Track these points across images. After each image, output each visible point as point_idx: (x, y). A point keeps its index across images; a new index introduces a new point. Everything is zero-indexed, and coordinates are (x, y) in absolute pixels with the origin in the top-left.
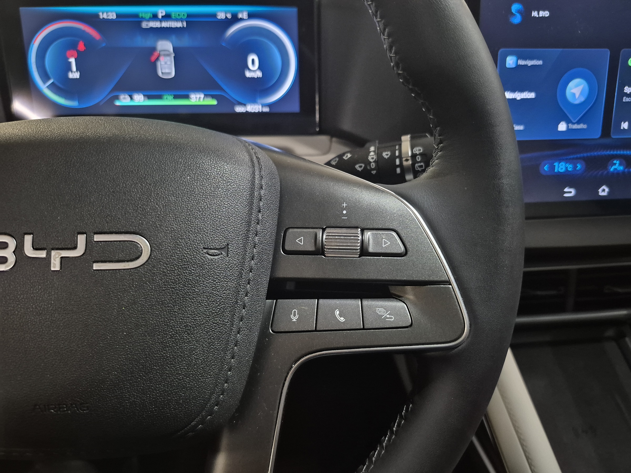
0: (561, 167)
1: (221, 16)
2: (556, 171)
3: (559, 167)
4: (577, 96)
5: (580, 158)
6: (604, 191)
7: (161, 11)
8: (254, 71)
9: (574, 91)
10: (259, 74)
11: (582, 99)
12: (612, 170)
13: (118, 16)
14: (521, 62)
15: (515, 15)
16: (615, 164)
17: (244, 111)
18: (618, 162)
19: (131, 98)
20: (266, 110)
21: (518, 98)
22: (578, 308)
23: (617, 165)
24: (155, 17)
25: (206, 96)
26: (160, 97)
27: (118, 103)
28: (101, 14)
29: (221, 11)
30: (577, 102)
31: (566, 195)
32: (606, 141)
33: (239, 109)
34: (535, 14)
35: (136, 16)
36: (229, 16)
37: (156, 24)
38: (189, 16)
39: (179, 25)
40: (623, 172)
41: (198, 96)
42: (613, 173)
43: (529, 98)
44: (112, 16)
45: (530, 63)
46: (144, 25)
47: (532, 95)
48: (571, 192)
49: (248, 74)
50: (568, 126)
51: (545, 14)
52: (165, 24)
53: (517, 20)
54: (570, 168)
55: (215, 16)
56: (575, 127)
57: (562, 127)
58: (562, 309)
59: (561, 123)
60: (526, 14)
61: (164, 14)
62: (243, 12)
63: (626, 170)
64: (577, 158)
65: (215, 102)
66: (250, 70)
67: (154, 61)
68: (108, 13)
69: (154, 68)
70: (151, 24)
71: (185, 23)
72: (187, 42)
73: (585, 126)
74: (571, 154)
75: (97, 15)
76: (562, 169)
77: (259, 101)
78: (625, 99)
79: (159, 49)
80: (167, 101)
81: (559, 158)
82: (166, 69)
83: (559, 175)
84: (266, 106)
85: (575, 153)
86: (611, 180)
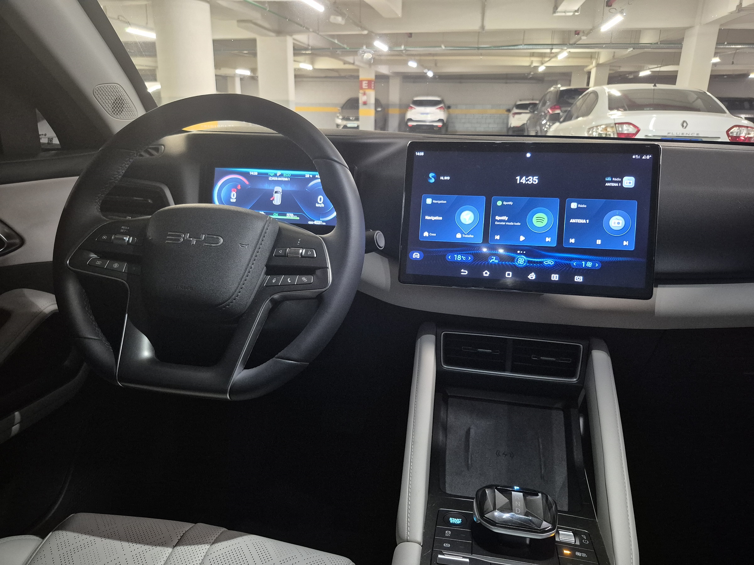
0: (458, 257)
1: (307, 176)
2: (456, 259)
3: (457, 257)
4: (467, 220)
5: (470, 254)
6: (486, 274)
7: (279, 172)
8: (321, 204)
9: (465, 217)
10: (323, 205)
11: (470, 222)
12: (491, 262)
13: (259, 173)
14: (434, 201)
15: (431, 178)
16: (493, 259)
17: (313, 224)
18: (494, 258)
20: (325, 224)
21: (433, 219)
22: (512, 372)
23: (494, 259)
24: (275, 175)
25: (294, 215)
26: (272, 214)
28: (251, 172)
29: (307, 174)
30: (467, 223)
31: (462, 274)
32: (486, 245)
33: (310, 223)
34: (442, 178)
35: (267, 174)
36: (311, 176)
37: (276, 179)
38: (292, 175)
39: (286, 179)
40: (498, 263)
41: (290, 214)
42: (491, 264)
43: (439, 219)
44: (256, 174)
45: (439, 202)
46: (270, 179)
47: (441, 218)
48: (465, 272)
49: (317, 205)
50: (462, 236)
51: (448, 178)
52: (280, 179)
53: (432, 180)
54: (464, 258)
55: (304, 176)
56: (467, 236)
57: (459, 236)
59: (458, 234)
60: (437, 178)
61: (280, 174)
62: (318, 174)
63: (500, 263)
64: (468, 254)
65: (298, 218)
66: (318, 203)
67: (272, 196)
68: (254, 172)
69: (271, 199)
70: (274, 179)
71: (289, 179)
72: (289, 188)
73: (472, 236)
74: (465, 250)
75: (248, 173)
76: (459, 259)
77: (321, 219)
78: (496, 223)
79: (275, 190)
80: (275, 216)
81: (458, 253)
82: (277, 200)
83: (458, 262)
84: (324, 222)
85: (467, 250)
86: (490, 267)
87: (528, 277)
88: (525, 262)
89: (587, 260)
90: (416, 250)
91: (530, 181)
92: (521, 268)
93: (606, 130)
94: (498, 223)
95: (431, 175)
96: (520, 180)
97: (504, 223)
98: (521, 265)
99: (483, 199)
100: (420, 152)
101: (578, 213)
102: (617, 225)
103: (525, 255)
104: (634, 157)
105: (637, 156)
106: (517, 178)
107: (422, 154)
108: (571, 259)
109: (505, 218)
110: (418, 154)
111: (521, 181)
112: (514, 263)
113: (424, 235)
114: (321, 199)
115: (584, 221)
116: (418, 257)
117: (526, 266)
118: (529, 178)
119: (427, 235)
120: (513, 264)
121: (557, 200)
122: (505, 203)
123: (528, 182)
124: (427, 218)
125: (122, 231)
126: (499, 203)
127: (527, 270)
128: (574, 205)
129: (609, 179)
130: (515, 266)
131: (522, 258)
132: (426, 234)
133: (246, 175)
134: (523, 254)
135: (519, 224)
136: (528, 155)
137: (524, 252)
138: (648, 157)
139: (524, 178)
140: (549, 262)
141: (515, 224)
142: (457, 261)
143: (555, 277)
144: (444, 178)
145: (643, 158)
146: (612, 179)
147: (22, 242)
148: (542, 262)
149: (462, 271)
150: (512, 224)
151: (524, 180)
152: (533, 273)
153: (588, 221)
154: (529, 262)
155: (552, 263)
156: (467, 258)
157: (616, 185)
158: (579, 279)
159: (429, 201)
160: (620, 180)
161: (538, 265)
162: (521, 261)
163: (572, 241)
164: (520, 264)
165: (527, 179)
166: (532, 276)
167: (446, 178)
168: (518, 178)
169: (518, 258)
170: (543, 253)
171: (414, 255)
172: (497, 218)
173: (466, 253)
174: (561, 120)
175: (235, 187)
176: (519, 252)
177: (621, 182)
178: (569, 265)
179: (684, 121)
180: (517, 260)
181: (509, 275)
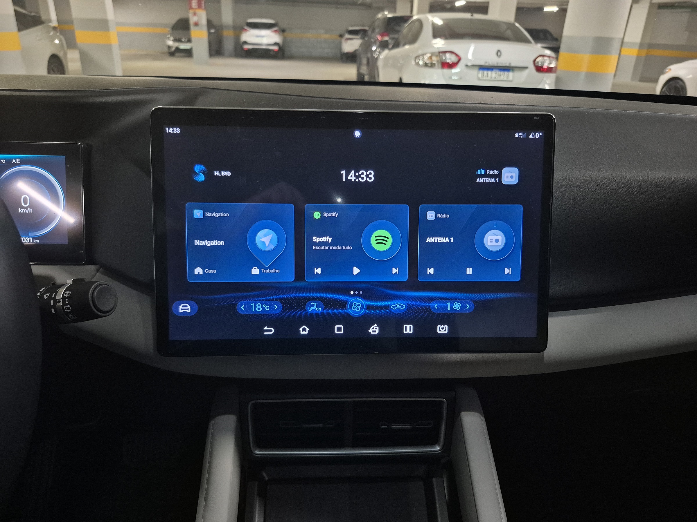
0: (258, 307)
2: (253, 311)
3: (255, 307)
4: (267, 244)
5: (276, 299)
6: (304, 330)
8: (26, 208)
9: (263, 240)
10: (30, 211)
11: (273, 247)
14: (207, 214)
15: (199, 174)
16: (313, 306)
20: (38, 241)
21: (209, 245)
23: (315, 306)
30: (267, 249)
31: (265, 333)
32: (299, 284)
34: (217, 173)
40: (322, 313)
42: (311, 314)
43: (219, 245)
45: (216, 215)
47: (222, 243)
48: (271, 331)
49: (21, 210)
50: (261, 271)
51: (228, 173)
53: (201, 178)
54: (267, 308)
56: (267, 271)
57: (255, 271)
58: (343, 447)
60: (209, 175)
62: (16, 158)
63: (325, 311)
64: (273, 300)
66: (22, 208)
73: (278, 271)
74: (267, 295)
76: (259, 309)
77: (30, 234)
78: (314, 248)
81: (255, 299)
83: (257, 315)
84: (36, 238)
85: (271, 295)
86: (310, 320)
87: (369, 331)
88: (362, 308)
89: (453, 300)
90: (185, 299)
91: (363, 178)
92: (358, 318)
93: (431, 58)
94: (317, 248)
95: (198, 168)
96: (347, 175)
97: (327, 248)
98: (357, 313)
99: (291, 208)
100: (172, 128)
101: (438, 227)
102: (494, 244)
103: (363, 297)
104: (517, 135)
105: (521, 134)
106: (342, 172)
107: (177, 130)
108: (431, 299)
109: (327, 239)
110: (169, 130)
111: (349, 178)
112: (346, 311)
113: (196, 273)
115: (446, 240)
116: (189, 311)
117: (364, 316)
118: (360, 173)
119: (201, 273)
120: (344, 312)
121: (406, 208)
122: (326, 215)
123: (360, 180)
124: (198, 243)
126: (317, 215)
127: (366, 320)
128: (431, 216)
129: (481, 172)
130: (348, 315)
131: (357, 301)
132: (198, 271)
134: (359, 295)
135: (349, 248)
137: (361, 293)
138: (538, 135)
139: (353, 172)
140: (398, 306)
141: (344, 248)
142: (256, 313)
143: (408, 329)
144: (220, 173)
145: (531, 137)
146: (486, 172)
148: (387, 307)
149: (266, 328)
150: (339, 248)
151: (353, 175)
152: (376, 325)
153: (452, 239)
154: (368, 307)
155: (403, 307)
156: (272, 308)
157: (492, 180)
158: (443, 329)
160: (497, 172)
161: (383, 311)
164: (355, 312)
165: (357, 174)
166: (374, 330)
167: (224, 173)
168: (344, 172)
169: (352, 303)
170: (390, 292)
171: (181, 307)
172: (316, 239)
173: (269, 300)
174: (390, 46)
176: (352, 293)
177: (499, 176)
178: (428, 310)
179: (499, 51)
180: (351, 306)
181: (339, 330)
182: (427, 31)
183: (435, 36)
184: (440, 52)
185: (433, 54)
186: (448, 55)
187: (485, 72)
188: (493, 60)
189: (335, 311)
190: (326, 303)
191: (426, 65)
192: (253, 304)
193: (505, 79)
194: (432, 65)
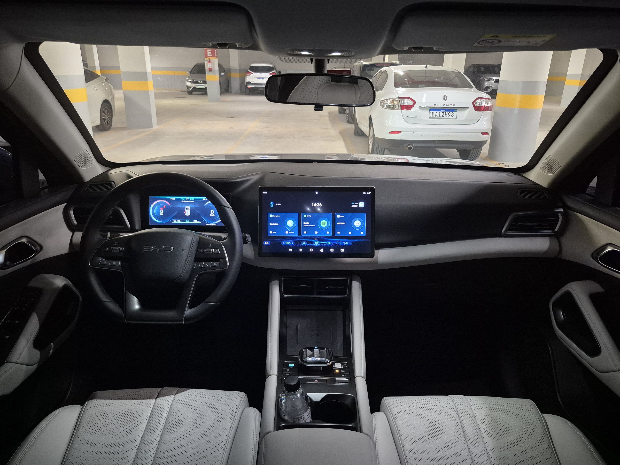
0: (287, 243)
1: (204, 200)
5: (293, 241)
6: (301, 250)
7: (187, 198)
9: (289, 223)
10: (214, 215)
11: (292, 225)
12: (303, 244)
13: (175, 199)
14: (274, 216)
16: (304, 243)
17: (209, 225)
18: (304, 242)
19: (177, 221)
20: (216, 225)
21: (274, 225)
22: (317, 295)
24: (185, 199)
25: (198, 221)
26: (185, 221)
27: (173, 222)
28: (171, 198)
29: (204, 198)
30: (290, 226)
31: (289, 251)
32: (299, 236)
33: (207, 225)
34: (277, 204)
35: (180, 199)
36: (206, 200)
37: (186, 201)
38: (195, 199)
39: (192, 202)
40: (306, 245)
41: (196, 221)
42: (303, 245)
44: (174, 199)
45: (276, 216)
47: (278, 224)
48: (291, 250)
49: (211, 215)
50: (288, 232)
51: (280, 204)
52: (188, 201)
53: (272, 206)
54: (290, 243)
55: (202, 199)
56: (291, 232)
57: (287, 232)
58: (313, 295)
59: (286, 231)
60: (274, 205)
61: (188, 199)
64: (292, 241)
65: (201, 223)
66: (211, 214)
67: (184, 211)
68: (173, 198)
69: (184, 213)
70: (184, 201)
71: (194, 201)
72: (194, 206)
73: (294, 232)
74: (290, 240)
75: (169, 199)
77: (213, 223)
78: (304, 226)
79: (186, 208)
80: (187, 222)
81: (287, 241)
82: (188, 213)
83: (287, 245)
84: (215, 224)
85: (291, 239)
86: (303, 247)
87: (320, 251)
88: (318, 244)
89: (345, 242)
90: (267, 240)
92: (317, 247)
93: (393, 102)
94: (305, 226)
95: (271, 203)
97: (308, 226)
99: (297, 214)
101: (340, 220)
102: (357, 225)
104: (363, 193)
107: (266, 193)
108: (339, 241)
109: (308, 223)
110: (264, 193)
111: (314, 205)
114: (212, 211)
115: (343, 223)
116: (268, 244)
117: (319, 246)
118: (317, 204)
119: (272, 233)
121: (331, 214)
122: (307, 216)
123: (318, 206)
124: (271, 224)
125: (115, 245)
126: (305, 216)
127: (319, 247)
128: (338, 216)
129: (353, 203)
130: (314, 246)
131: (317, 242)
132: (271, 232)
133: (168, 200)
134: (317, 240)
135: (314, 226)
136: (317, 193)
137: (318, 239)
138: (370, 193)
140: (329, 243)
141: (313, 226)
143: (332, 250)
145: (367, 193)
146: (355, 204)
147: (41, 248)
148: (326, 244)
150: (311, 226)
153: (345, 223)
154: (320, 243)
156: (292, 243)
157: (356, 206)
158: (342, 250)
159: (271, 216)
160: (358, 204)
161: (324, 245)
162: (317, 243)
163: (339, 233)
164: (316, 245)
168: (313, 204)
169: (315, 242)
170: (327, 239)
171: (266, 243)
172: (304, 223)
173: (291, 241)
175: (162, 207)
176: (315, 239)
177: (358, 205)
178: (338, 244)
179: (445, 96)
180: (315, 243)
181: (311, 250)
182: (391, 81)
183: (397, 85)
184: (399, 98)
185: (394, 99)
186: (406, 101)
187: (435, 112)
188: (441, 103)
189: (310, 244)
190: (307, 242)
191: (389, 107)
192: (286, 242)
193: (450, 117)
194: (394, 108)
